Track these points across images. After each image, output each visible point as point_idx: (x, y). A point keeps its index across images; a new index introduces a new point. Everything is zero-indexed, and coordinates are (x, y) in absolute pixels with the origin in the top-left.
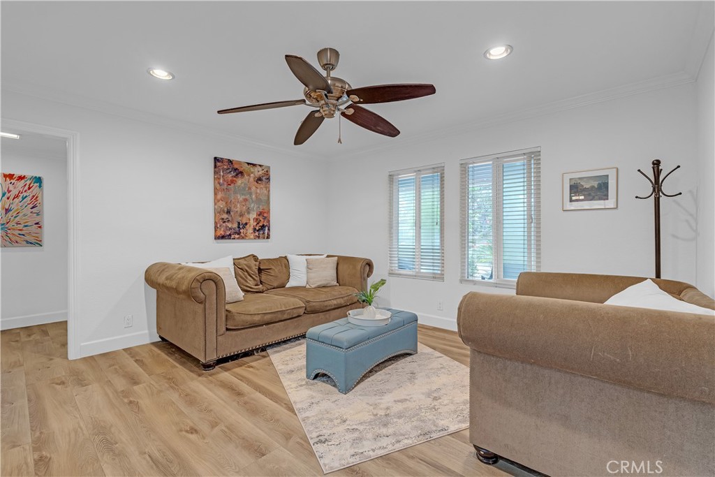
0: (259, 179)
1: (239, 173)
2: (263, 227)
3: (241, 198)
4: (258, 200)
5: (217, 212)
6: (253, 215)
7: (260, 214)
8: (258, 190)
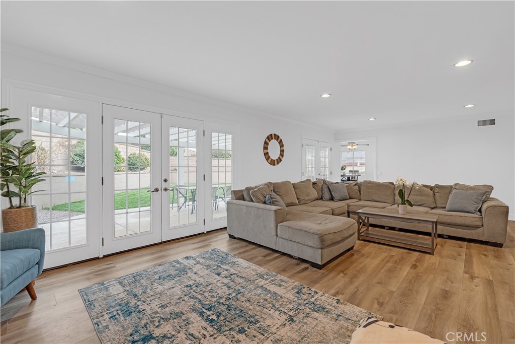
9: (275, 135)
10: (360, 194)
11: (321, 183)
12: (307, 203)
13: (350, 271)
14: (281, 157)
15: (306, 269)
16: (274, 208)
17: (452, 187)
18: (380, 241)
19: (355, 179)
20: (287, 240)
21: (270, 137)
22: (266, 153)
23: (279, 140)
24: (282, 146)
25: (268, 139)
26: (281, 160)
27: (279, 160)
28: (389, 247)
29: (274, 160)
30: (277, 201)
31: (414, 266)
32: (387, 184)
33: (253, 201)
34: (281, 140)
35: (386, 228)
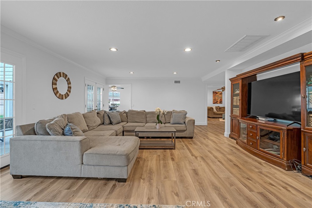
0: (220, 94)
1: (217, 93)
2: (221, 102)
3: (217, 97)
4: (220, 97)
5: (213, 99)
6: (219, 100)
7: (220, 100)
8: (220, 96)
9: (63, 73)
10: (127, 119)
11: (102, 112)
12: (94, 129)
13: (145, 176)
14: (68, 93)
15: (114, 186)
16: (79, 138)
17: (172, 112)
18: (149, 147)
19: (114, 109)
20: (93, 165)
21: (58, 75)
22: (55, 88)
23: (67, 79)
24: (69, 83)
25: (57, 76)
26: (68, 95)
27: (66, 95)
28: (154, 150)
29: (63, 95)
30: (77, 131)
31: (173, 159)
32: (142, 111)
33: (48, 134)
34: (69, 78)
35: (145, 138)
